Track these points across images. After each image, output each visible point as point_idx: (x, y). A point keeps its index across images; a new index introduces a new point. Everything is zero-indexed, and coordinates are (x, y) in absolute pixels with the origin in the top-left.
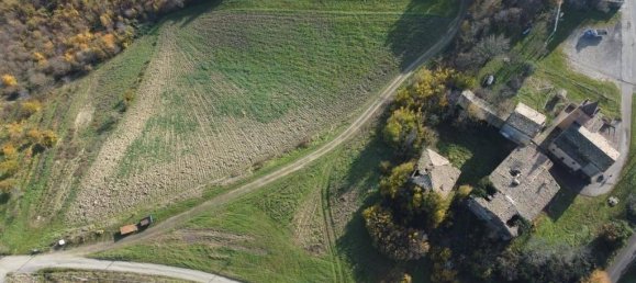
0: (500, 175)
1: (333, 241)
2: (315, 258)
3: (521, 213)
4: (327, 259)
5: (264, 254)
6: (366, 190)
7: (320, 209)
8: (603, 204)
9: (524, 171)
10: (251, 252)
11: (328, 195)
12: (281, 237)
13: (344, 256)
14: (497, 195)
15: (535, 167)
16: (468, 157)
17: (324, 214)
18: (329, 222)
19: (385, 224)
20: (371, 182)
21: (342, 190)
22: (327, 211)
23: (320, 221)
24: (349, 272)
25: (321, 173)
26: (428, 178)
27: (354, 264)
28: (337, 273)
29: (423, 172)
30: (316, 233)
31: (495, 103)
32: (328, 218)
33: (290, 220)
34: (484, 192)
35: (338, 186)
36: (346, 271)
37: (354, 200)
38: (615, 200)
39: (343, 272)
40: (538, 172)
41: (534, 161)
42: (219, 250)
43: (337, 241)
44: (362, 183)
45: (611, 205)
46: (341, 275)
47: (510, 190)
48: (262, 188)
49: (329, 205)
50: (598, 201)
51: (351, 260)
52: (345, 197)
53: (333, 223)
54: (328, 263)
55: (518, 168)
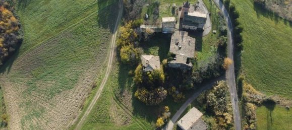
0: (173, 48)
1: (131, 114)
2: (128, 125)
3: (189, 57)
4: (134, 122)
6: (130, 86)
7: (118, 106)
8: (212, 35)
9: (180, 41)
11: (117, 99)
12: (110, 127)
13: (139, 117)
14: (177, 56)
15: (182, 37)
16: (158, 49)
17: (121, 106)
18: (125, 108)
19: (146, 94)
20: (130, 82)
21: (121, 93)
22: (121, 105)
23: (121, 110)
24: (145, 121)
25: (109, 92)
26: (149, 66)
27: (144, 117)
28: (141, 125)
29: (146, 66)
30: (122, 116)
31: (154, 23)
32: (123, 107)
33: (109, 118)
34: (172, 58)
35: (119, 92)
36: (143, 121)
37: (128, 93)
38: (215, 31)
40: (184, 38)
41: (181, 35)
43: (132, 113)
44: (127, 85)
45: (215, 34)
47: (179, 51)
48: (90, 114)
49: (120, 102)
50: (210, 35)
51: (143, 116)
52: (124, 94)
53: (126, 107)
54: (135, 124)
55: (177, 42)
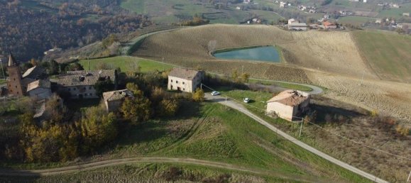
1: (201, 119)
4: (211, 115)
7: (197, 132)
10: (259, 138)
11: (186, 135)
12: (234, 133)
13: (201, 112)
15: (70, 74)
17: (196, 129)
18: (197, 125)
22: (194, 129)
23: (201, 128)
25: (179, 149)
28: (211, 110)
30: (210, 125)
32: (195, 127)
33: (221, 137)
36: (205, 109)
39: (207, 109)
44: (158, 128)
46: (209, 109)
53: (195, 124)
54: (213, 114)
55: (78, 79)
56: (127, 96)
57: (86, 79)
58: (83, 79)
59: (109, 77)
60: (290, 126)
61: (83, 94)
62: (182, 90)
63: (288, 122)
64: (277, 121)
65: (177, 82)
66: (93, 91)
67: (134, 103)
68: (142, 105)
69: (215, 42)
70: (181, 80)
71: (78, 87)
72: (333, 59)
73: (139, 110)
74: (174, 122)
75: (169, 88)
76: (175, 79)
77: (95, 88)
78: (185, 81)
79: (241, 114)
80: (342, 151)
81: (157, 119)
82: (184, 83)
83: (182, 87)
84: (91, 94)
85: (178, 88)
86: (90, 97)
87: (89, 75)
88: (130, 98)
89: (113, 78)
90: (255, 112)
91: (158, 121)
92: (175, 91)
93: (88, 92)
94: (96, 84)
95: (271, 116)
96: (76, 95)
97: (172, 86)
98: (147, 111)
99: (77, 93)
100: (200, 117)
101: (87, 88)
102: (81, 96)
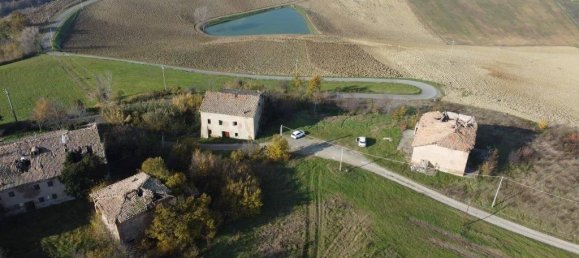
0: (45, 170)
1: (312, 207)
2: (340, 196)
4: (324, 191)
5: (412, 219)
6: (241, 243)
7: (322, 241)
10: (433, 227)
13: (303, 188)
14: (74, 148)
17: (316, 237)
18: (312, 224)
22: (313, 239)
23: (324, 232)
24: (301, 176)
27: (293, 180)
28: (317, 179)
30: (336, 219)
32: (312, 232)
36: (304, 178)
39: (308, 177)
42: (484, 242)
43: (308, 204)
46: (312, 177)
51: (295, 184)
52: (278, 247)
53: (308, 223)
54: (325, 188)
55: (13, 168)
56: (157, 197)
57: (36, 162)
58: (25, 166)
59: (90, 150)
60: (465, 187)
61: (36, 199)
62: (232, 136)
63: (459, 179)
64: (441, 180)
65: (221, 123)
66: (60, 189)
67: (179, 212)
68: (198, 212)
69: (205, 9)
70: (228, 119)
71: (20, 188)
72: (378, 18)
73: (192, 225)
74: (266, 229)
75: (204, 134)
76: (215, 117)
77: (63, 182)
78: (238, 119)
79: (371, 175)
80: (570, 224)
81: (233, 234)
82: (236, 124)
83: (232, 131)
84: (54, 196)
85: (224, 133)
86: (54, 202)
87: (40, 151)
88: (166, 203)
89: (100, 150)
90: (391, 166)
91: (237, 237)
92: (217, 141)
93: (46, 192)
94: (65, 173)
95: (424, 171)
96: (17, 207)
97: (210, 132)
98: (211, 224)
99: (20, 201)
100: (307, 201)
101: (44, 187)
102: (30, 205)
